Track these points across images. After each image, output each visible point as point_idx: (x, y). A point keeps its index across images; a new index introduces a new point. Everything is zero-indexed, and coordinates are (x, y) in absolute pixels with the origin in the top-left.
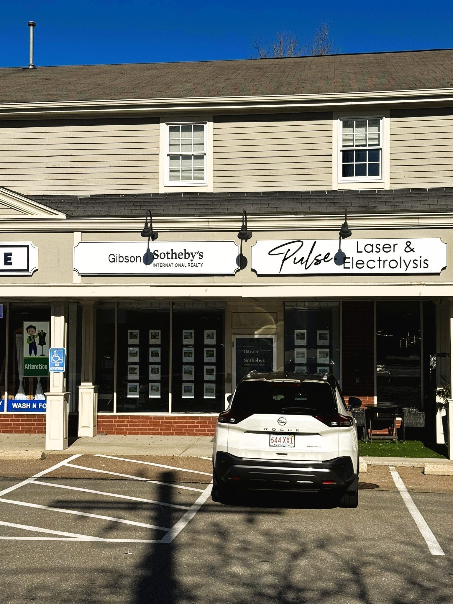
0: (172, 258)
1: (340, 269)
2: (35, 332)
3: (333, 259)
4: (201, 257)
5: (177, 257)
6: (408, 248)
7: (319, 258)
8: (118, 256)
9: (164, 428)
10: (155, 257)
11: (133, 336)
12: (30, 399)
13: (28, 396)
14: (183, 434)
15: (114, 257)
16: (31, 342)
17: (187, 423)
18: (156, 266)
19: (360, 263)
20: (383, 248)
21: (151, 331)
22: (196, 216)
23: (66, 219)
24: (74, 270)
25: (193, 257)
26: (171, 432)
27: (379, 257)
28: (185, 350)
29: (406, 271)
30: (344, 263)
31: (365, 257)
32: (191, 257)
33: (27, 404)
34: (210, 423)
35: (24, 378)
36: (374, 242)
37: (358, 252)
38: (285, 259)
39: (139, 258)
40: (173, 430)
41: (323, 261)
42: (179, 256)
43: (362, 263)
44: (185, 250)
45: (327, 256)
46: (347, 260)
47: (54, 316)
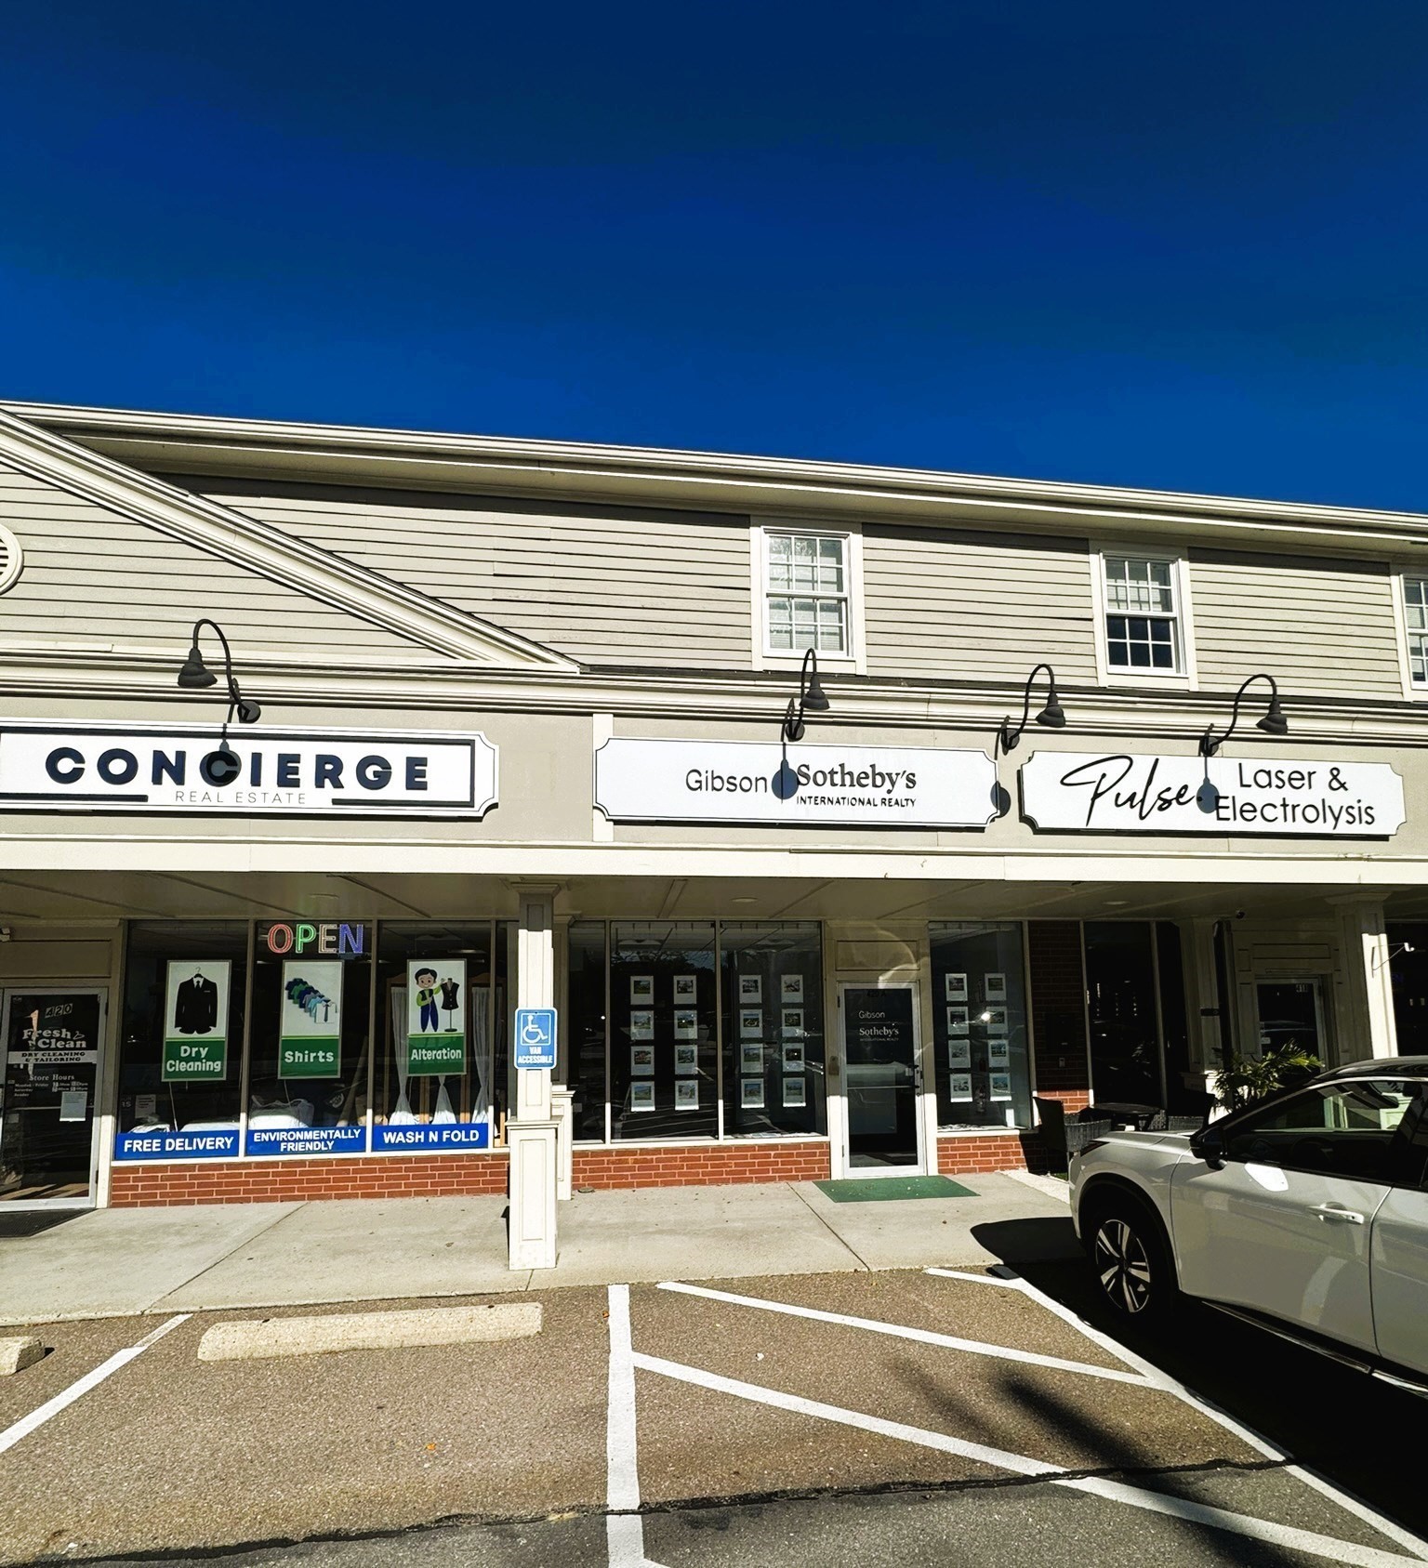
0: (843, 785)
1: (1208, 822)
2: (435, 982)
3: (1195, 799)
4: (911, 785)
5: (855, 783)
6: (1336, 781)
7: (1166, 796)
8: (709, 775)
9: (709, 1169)
10: (803, 780)
11: (642, 989)
12: (422, 1123)
13: (418, 1116)
14: (748, 1180)
15: (699, 779)
16: (424, 1003)
17: (754, 1157)
18: (805, 802)
19: (1247, 810)
20: (1290, 779)
21: (676, 978)
22: (904, 686)
23: (578, 675)
24: (595, 808)
25: (893, 784)
26: (724, 1176)
27: (1284, 799)
28: (745, 1015)
29: (1335, 828)
30: (1218, 808)
31: (1257, 797)
32: (888, 785)
33: (417, 1133)
34: (799, 1155)
35: (409, 1078)
36: (1273, 766)
37: (1242, 785)
38: (1097, 795)
39: (762, 781)
40: (727, 1173)
41: (1174, 802)
42: (858, 781)
43: (1252, 809)
44: (873, 766)
45: (1182, 792)
46: (1222, 803)
47: (526, 931)
